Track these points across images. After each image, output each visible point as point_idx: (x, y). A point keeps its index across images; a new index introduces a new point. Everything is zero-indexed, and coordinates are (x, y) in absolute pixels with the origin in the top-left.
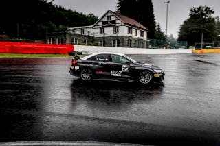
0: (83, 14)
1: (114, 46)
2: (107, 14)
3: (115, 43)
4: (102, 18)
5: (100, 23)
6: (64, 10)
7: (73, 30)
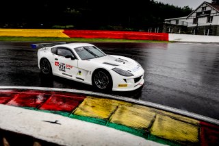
0: (179, 7)
1: (206, 34)
2: (202, 5)
3: (206, 32)
4: (197, 10)
5: (195, 14)
6: (163, 5)
7: (170, 21)
